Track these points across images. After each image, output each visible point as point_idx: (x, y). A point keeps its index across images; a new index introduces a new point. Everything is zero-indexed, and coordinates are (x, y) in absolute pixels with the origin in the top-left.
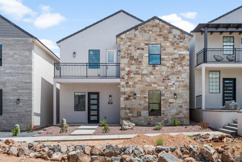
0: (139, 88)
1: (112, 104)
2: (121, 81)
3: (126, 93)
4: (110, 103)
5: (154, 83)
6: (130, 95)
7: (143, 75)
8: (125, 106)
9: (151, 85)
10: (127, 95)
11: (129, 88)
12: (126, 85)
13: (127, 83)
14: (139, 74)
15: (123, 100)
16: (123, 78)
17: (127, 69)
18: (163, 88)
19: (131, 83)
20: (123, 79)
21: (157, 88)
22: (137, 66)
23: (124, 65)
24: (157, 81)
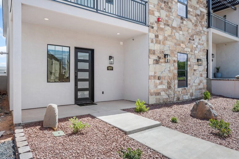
0: (169, 47)
1: (112, 70)
2: (149, 31)
3: (156, 52)
4: (110, 68)
5: (183, 43)
6: (160, 55)
7: (173, 28)
8: (155, 73)
9: (180, 45)
10: (157, 56)
11: (159, 45)
12: (156, 40)
13: (157, 36)
14: (168, 25)
15: (152, 63)
16: (153, 28)
17: (157, 14)
18: (189, 50)
19: (161, 38)
20: (152, 30)
21: (185, 50)
22: (167, 13)
23: (153, 6)
24: (185, 40)
